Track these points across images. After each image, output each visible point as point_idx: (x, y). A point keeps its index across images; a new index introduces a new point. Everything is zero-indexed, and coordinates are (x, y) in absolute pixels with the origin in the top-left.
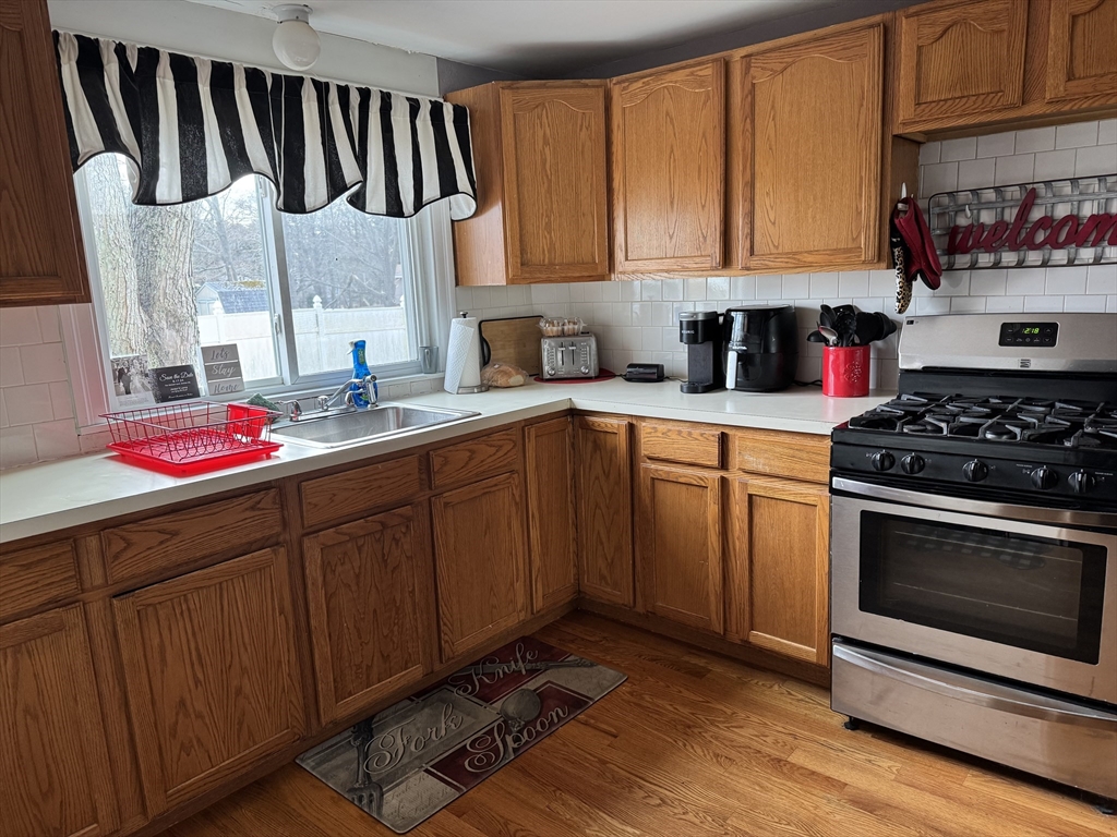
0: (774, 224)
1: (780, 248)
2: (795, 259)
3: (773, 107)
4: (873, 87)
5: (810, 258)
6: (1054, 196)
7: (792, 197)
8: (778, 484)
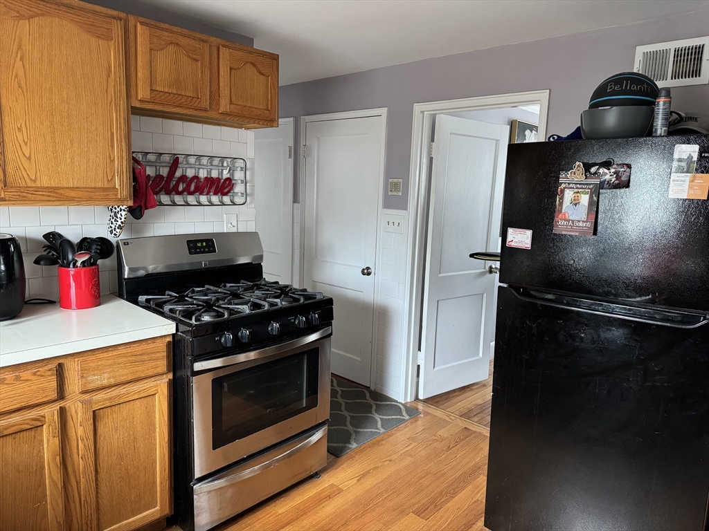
0: (29, 159)
1: (38, 182)
2: (57, 193)
3: (20, 48)
4: (119, 66)
5: (73, 194)
6: (187, 164)
7: (48, 138)
8: (122, 390)
